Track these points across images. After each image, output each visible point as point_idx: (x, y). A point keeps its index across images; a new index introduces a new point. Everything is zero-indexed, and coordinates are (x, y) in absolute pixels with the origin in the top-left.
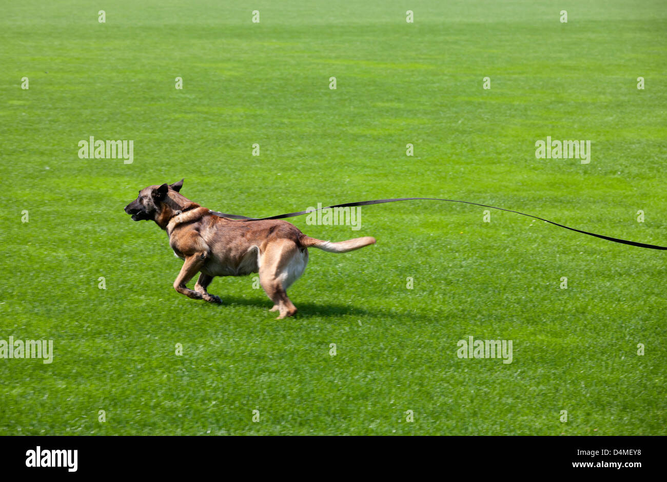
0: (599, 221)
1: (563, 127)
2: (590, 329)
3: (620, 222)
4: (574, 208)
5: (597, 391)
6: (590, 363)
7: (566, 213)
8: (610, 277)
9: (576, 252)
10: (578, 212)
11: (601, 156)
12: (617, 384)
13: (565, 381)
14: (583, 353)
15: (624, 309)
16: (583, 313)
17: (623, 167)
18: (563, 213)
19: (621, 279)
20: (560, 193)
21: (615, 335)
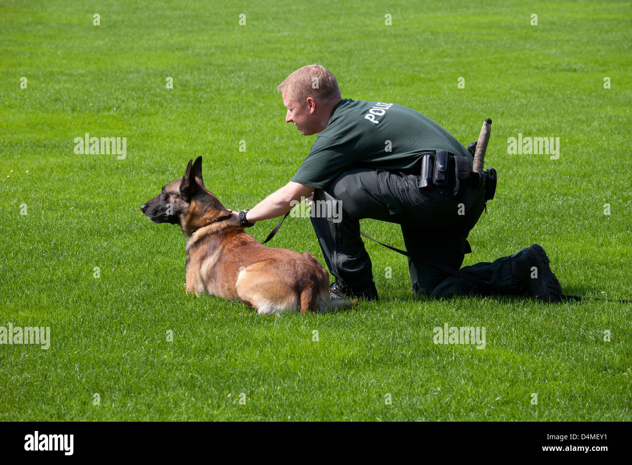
0: (93, 168)
1: (44, 54)
2: (85, 300)
3: (117, 168)
4: (61, 154)
5: (94, 374)
6: (84, 341)
7: (52, 160)
8: (108, 236)
9: (66, 207)
10: (66, 158)
11: (92, 90)
12: (119, 364)
13: (55, 366)
14: (76, 330)
15: (125, 273)
16: (76, 281)
17: (119, 102)
18: (48, 160)
19: (121, 237)
20: (43, 136)
21: (115, 305)
